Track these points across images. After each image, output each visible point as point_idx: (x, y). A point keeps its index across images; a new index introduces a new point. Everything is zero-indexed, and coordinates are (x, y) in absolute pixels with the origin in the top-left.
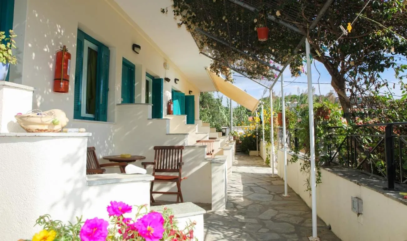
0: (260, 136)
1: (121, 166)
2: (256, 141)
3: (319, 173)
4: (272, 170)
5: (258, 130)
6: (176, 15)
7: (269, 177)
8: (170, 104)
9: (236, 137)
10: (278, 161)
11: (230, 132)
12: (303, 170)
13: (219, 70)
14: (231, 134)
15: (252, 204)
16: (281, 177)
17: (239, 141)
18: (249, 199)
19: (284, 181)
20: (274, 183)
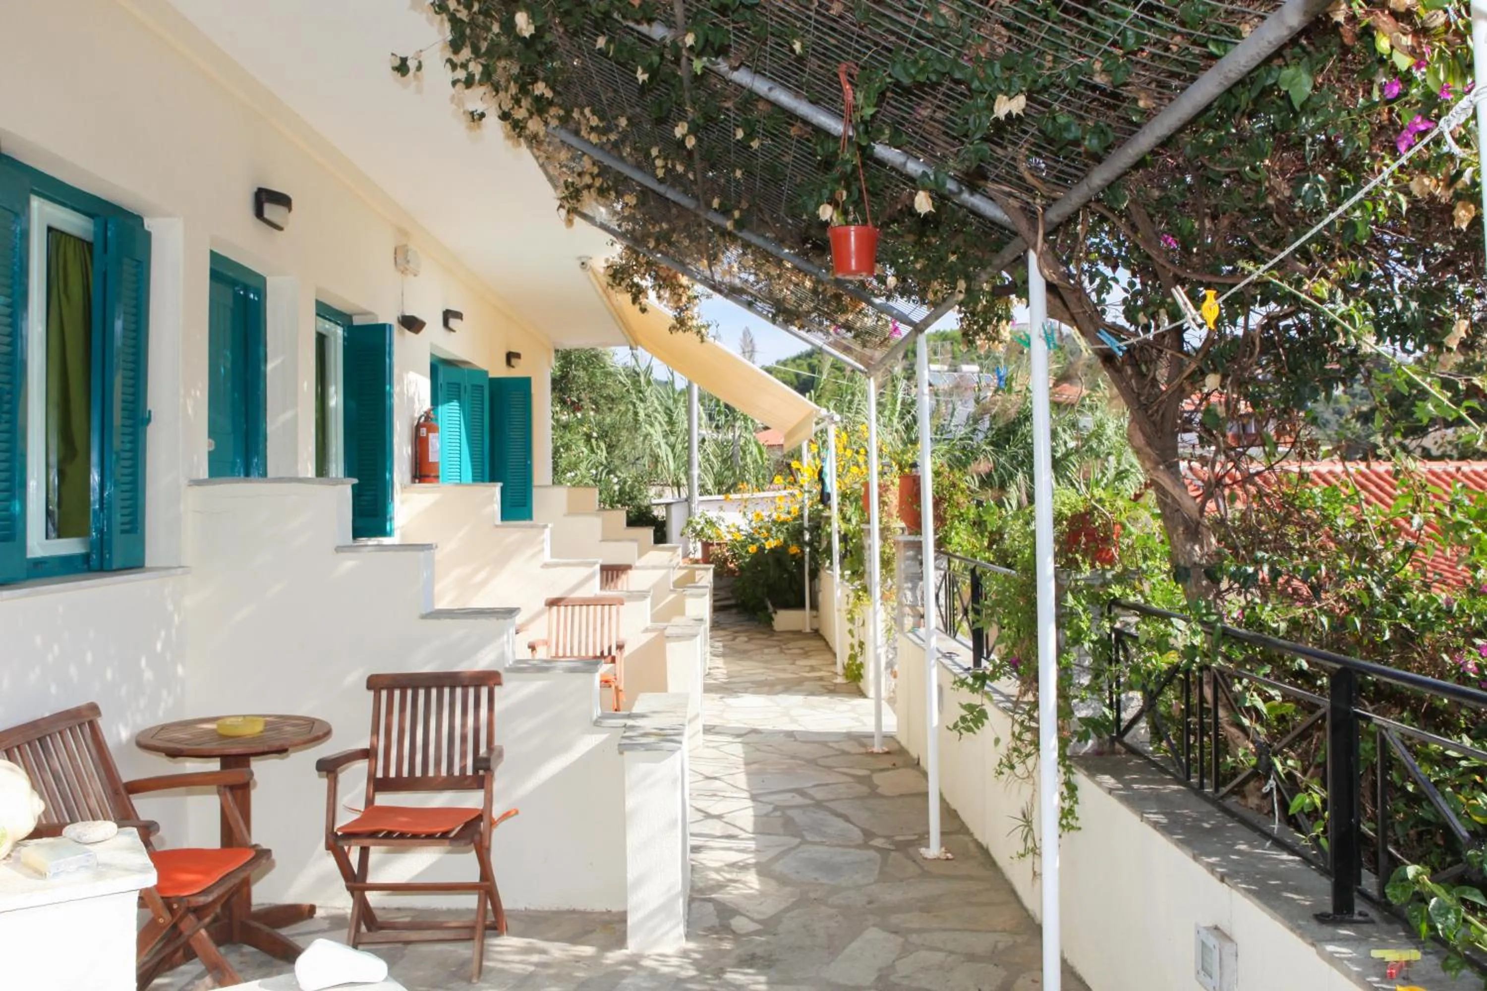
0: (820, 553)
1: (225, 786)
2: (803, 567)
3: (1071, 788)
4: (873, 711)
5: (810, 520)
6: (460, 86)
7: (863, 750)
8: (423, 431)
9: (712, 544)
10: (896, 668)
11: (689, 523)
12: (1006, 770)
13: (643, 283)
14: (694, 530)
15: (794, 903)
16: (914, 753)
17: (726, 560)
18: (782, 880)
19: (925, 774)
20: (885, 782)
